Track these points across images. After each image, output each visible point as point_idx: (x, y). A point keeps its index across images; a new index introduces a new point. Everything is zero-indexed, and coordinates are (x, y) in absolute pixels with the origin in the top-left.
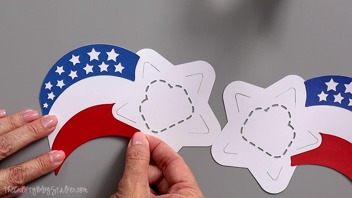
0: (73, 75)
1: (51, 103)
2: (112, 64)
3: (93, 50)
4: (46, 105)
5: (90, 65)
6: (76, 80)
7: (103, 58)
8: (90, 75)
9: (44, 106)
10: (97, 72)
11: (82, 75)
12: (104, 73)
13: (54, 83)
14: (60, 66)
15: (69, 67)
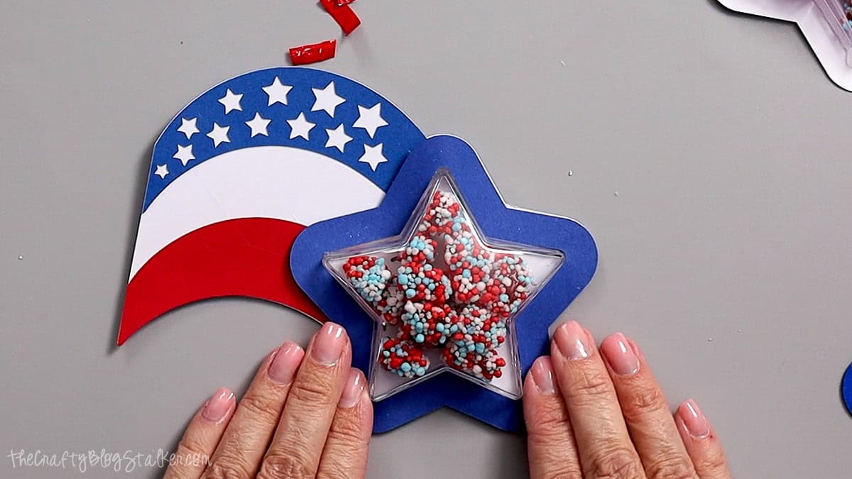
0: (259, 125)
1: (178, 169)
2: (360, 139)
3: (331, 86)
4: (162, 171)
5: (308, 119)
6: (260, 141)
7: (346, 115)
8: (299, 143)
9: (157, 169)
10: (316, 143)
11: (279, 136)
12: (333, 153)
13: (205, 127)
14: (235, 93)
15: (255, 101)
